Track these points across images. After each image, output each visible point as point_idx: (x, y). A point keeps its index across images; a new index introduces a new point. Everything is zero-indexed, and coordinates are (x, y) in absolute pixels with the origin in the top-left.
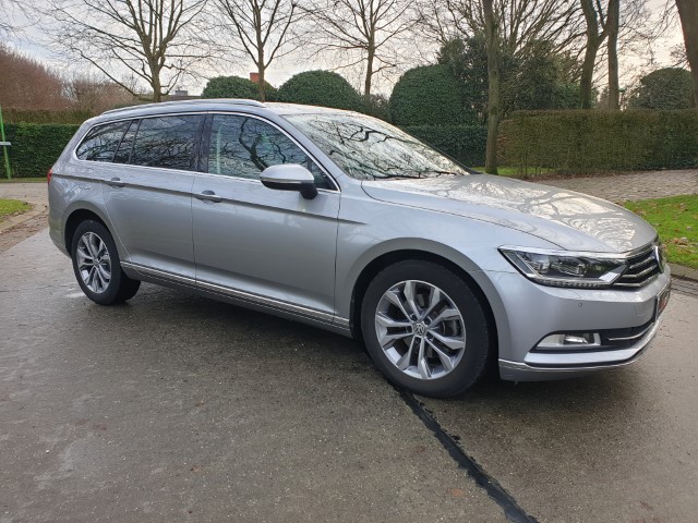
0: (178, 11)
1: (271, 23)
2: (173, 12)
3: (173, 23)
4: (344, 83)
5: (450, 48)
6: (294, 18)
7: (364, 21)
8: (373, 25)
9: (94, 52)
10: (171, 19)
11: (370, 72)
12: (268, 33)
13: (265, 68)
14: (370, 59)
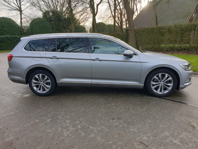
4: (14, 22)
7: (17, 3)
11: (21, 19)
14: (21, 14)
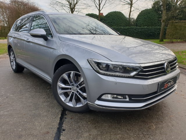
5: (156, 3)
12: (102, 1)
13: (100, 11)
14: (131, 8)
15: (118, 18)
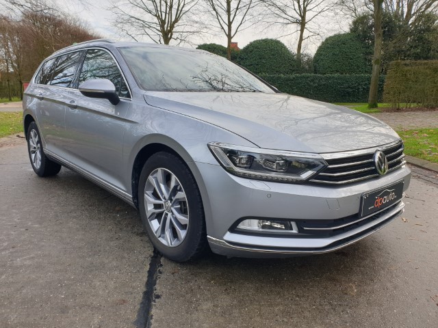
0: (182, 5)
1: (237, 9)
2: (179, 5)
3: (179, 12)
5: (360, 21)
6: (252, 5)
7: (299, 6)
8: (305, 8)
9: (133, 31)
10: (178, 10)
11: (301, 39)
12: (235, 16)
13: (232, 38)
14: (302, 31)
15: (273, 55)
